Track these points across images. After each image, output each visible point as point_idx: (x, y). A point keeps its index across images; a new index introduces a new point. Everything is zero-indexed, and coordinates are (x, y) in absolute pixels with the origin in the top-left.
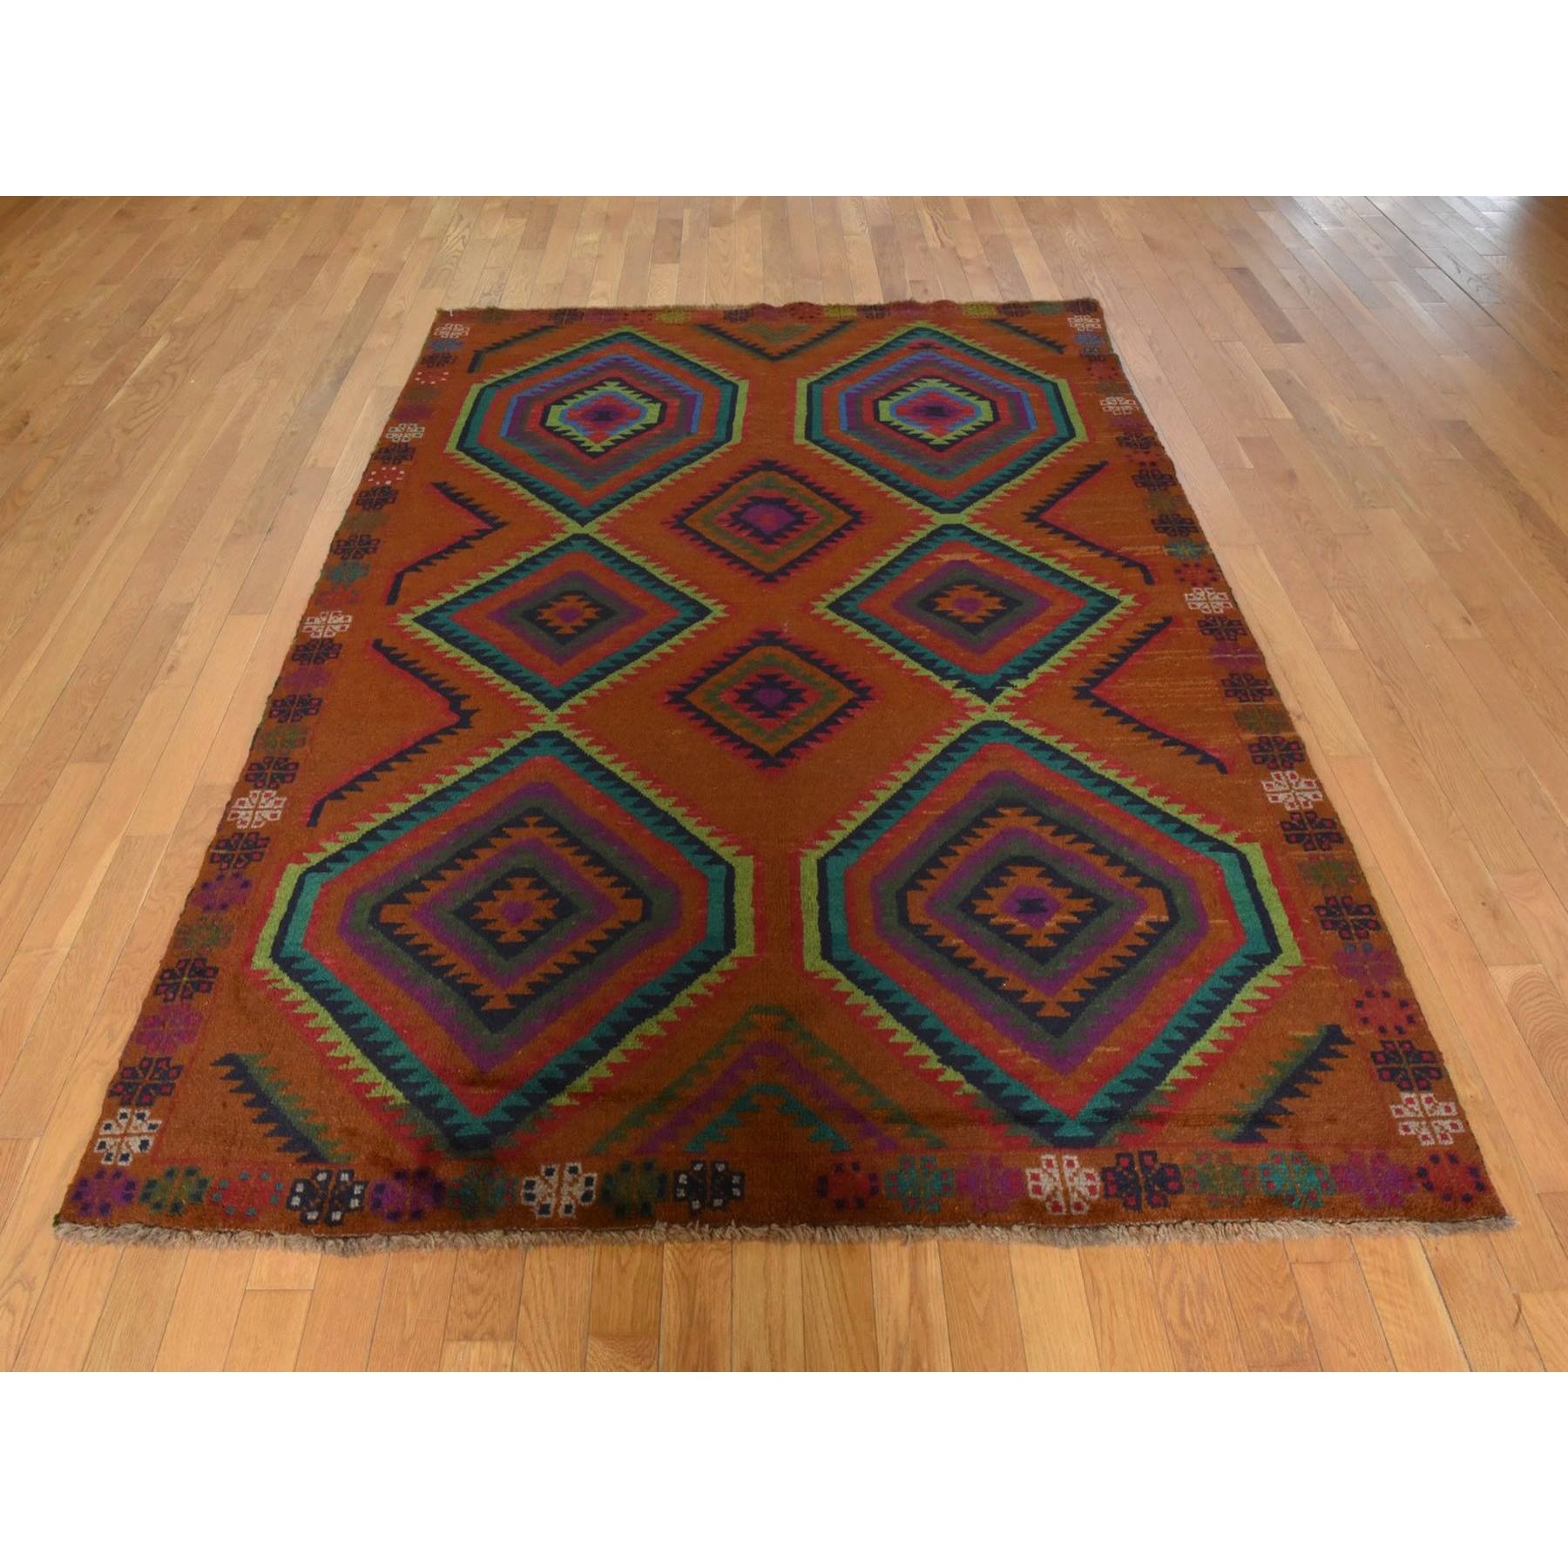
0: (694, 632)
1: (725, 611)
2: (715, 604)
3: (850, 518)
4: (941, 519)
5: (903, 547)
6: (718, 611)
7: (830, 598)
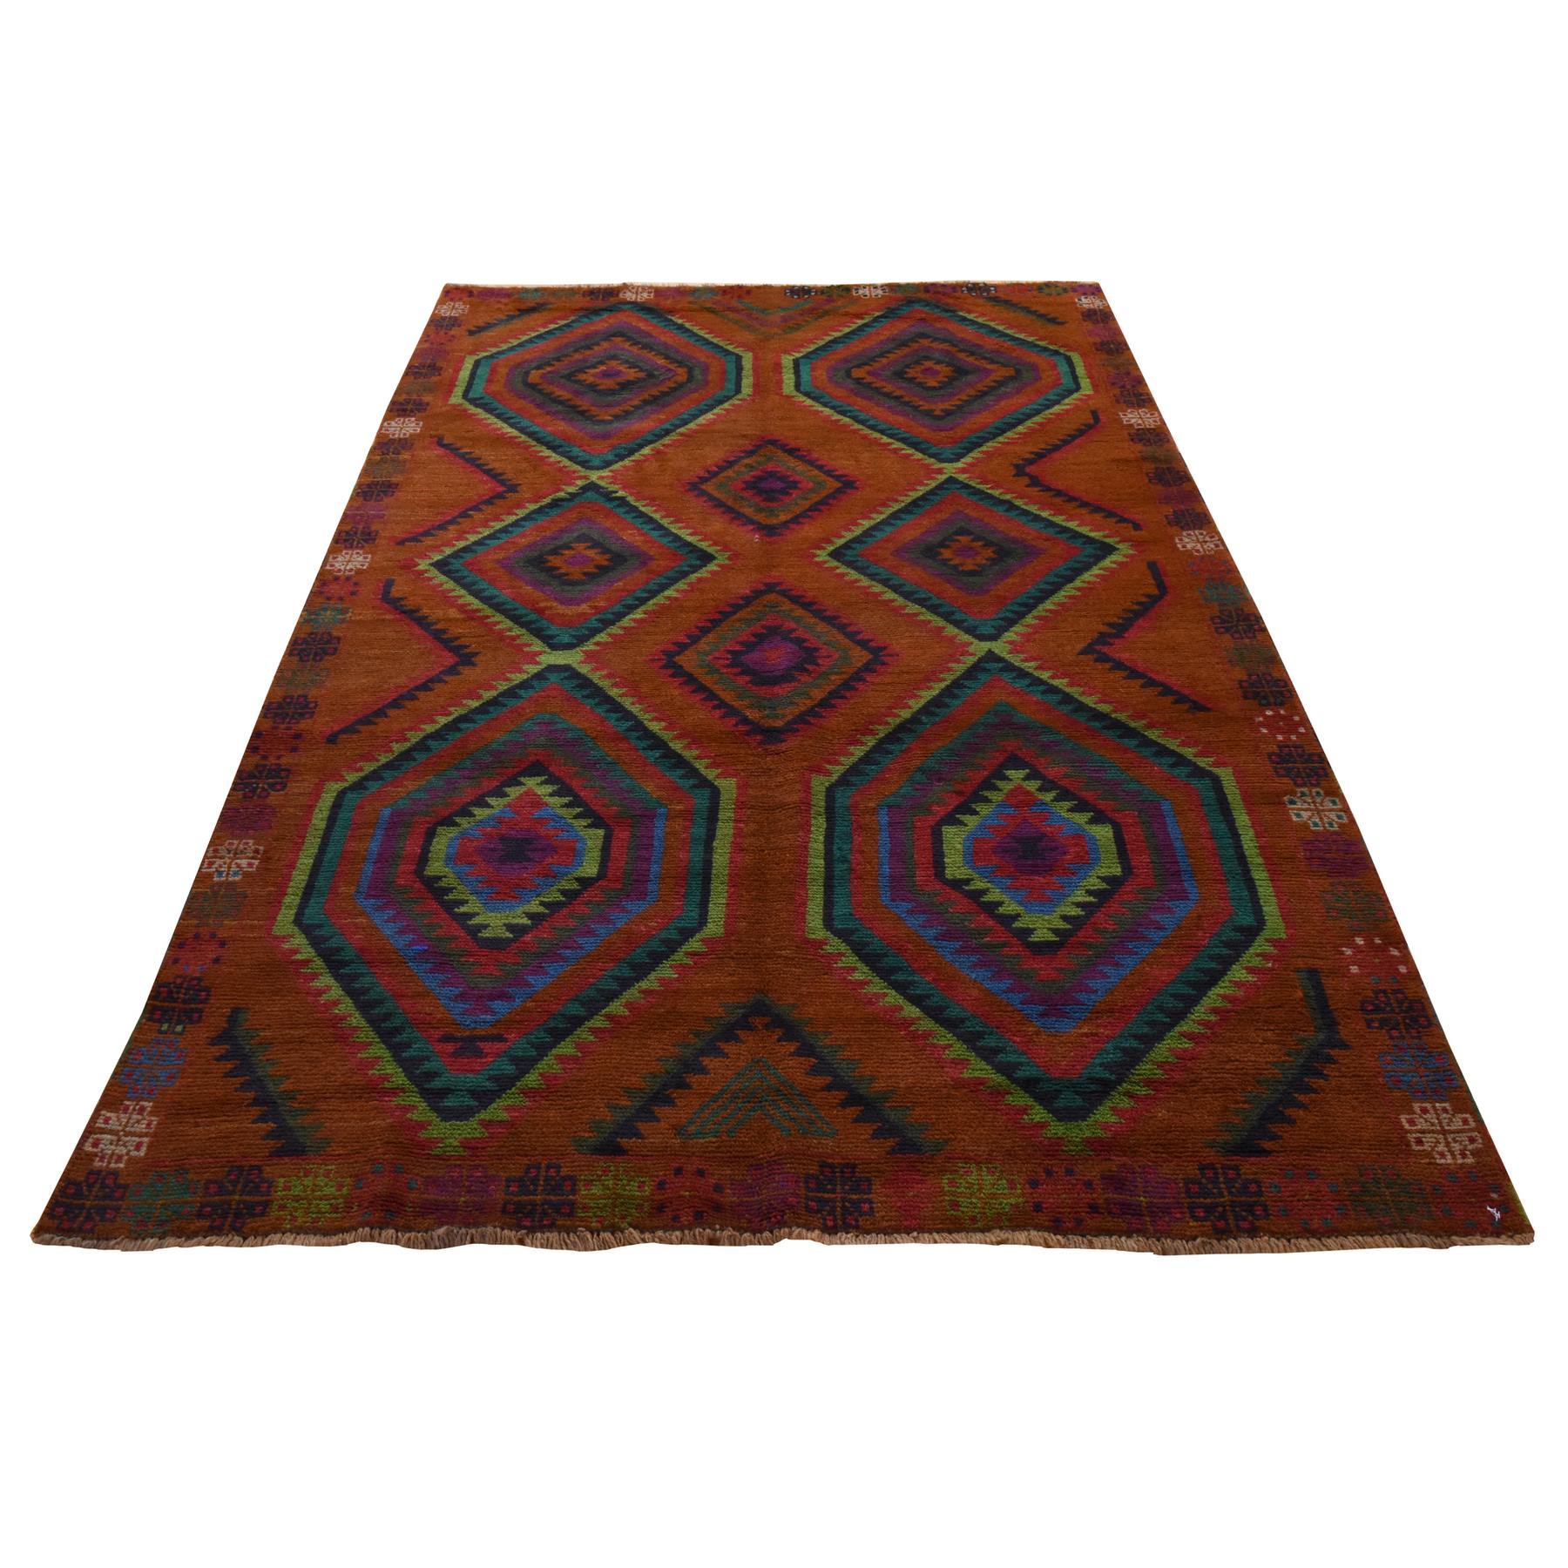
0: (842, 537)
1: (815, 556)
2: (825, 562)
3: (677, 659)
4: (571, 658)
5: (626, 621)
6: (822, 555)
7: (712, 567)
